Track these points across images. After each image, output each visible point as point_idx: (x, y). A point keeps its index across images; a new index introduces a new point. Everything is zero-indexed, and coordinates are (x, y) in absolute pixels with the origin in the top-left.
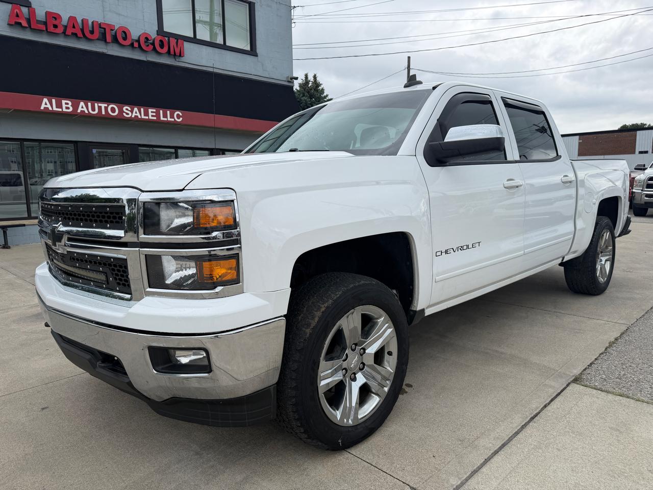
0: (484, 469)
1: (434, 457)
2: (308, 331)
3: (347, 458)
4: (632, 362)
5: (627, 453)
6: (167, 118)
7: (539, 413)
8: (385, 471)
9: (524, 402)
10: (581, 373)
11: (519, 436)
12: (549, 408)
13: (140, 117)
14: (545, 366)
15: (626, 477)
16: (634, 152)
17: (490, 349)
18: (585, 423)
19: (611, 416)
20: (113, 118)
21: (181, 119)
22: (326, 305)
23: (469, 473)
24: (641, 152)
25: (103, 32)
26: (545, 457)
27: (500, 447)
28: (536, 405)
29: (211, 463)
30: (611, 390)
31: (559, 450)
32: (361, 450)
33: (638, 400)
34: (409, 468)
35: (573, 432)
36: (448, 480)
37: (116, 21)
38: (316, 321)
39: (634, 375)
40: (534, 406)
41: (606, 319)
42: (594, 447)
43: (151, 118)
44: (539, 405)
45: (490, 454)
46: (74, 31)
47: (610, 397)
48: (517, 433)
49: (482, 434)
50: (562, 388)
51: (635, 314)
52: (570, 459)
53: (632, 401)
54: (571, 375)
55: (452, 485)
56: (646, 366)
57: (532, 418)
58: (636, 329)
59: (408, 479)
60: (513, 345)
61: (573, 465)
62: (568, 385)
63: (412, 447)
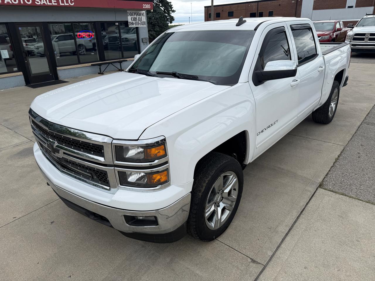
0: (283, 245)
1: (258, 239)
2: (200, 194)
3: (217, 244)
4: (347, 172)
5: (346, 231)
6: (64, 3)
7: (304, 209)
8: (237, 250)
9: (297, 202)
10: (323, 181)
11: (297, 224)
12: (309, 205)
13: (46, 4)
14: (305, 177)
15: (346, 244)
16: (345, 7)
17: (276, 167)
18: (326, 213)
19: (338, 208)
20: (29, 6)
21: (73, 3)
22: (208, 179)
23: (276, 248)
24: (349, 7)
26: (310, 236)
27: (288, 231)
28: (303, 203)
29: (152, 252)
30: (337, 191)
31: (315, 231)
32: (222, 238)
33: (350, 197)
34: (247, 247)
35: (321, 219)
36: (267, 253)
38: (204, 189)
39: (348, 181)
40: (302, 204)
41: (333, 142)
42: (331, 228)
43: (54, 4)
44: (304, 204)
45: (284, 236)
47: (337, 196)
48: (295, 222)
49: (279, 224)
50: (314, 192)
51: (347, 138)
52: (321, 236)
53: (348, 198)
54: (318, 182)
55: (269, 256)
56: (353, 174)
57: (302, 212)
58: (348, 148)
59: (248, 254)
60: (287, 163)
61: (323, 239)
62: (317, 189)
63: (247, 234)
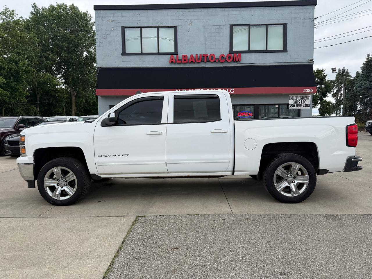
21: (234, 92)
25: (205, 58)
37: (209, 52)
46: (192, 60)
